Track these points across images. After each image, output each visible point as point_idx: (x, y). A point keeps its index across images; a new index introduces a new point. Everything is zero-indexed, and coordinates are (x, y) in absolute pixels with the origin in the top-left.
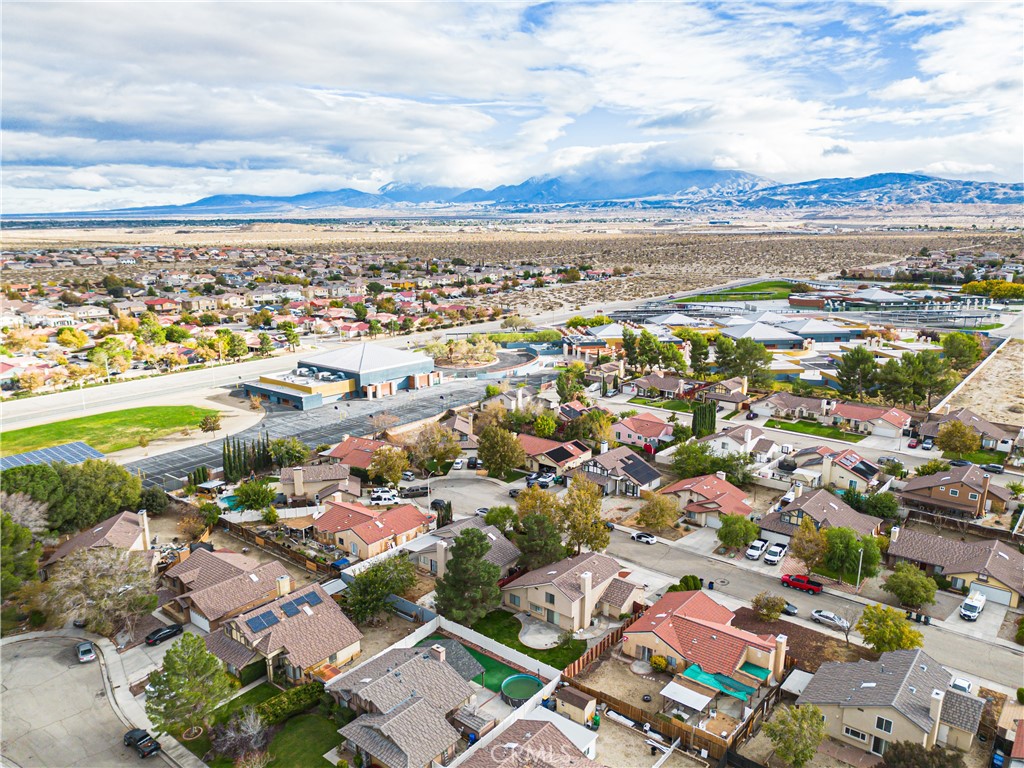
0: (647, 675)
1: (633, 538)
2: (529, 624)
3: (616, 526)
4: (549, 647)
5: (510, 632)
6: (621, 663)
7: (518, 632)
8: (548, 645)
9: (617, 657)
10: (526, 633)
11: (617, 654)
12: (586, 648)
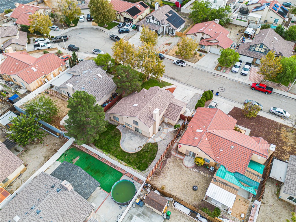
0: (193, 168)
1: (175, 63)
2: (125, 133)
3: (166, 56)
4: (138, 150)
5: (115, 141)
6: (178, 159)
7: (119, 141)
8: (137, 149)
9: (175, 154)
10: (123, 141)
11: (175, 152)
12: (157, 149)
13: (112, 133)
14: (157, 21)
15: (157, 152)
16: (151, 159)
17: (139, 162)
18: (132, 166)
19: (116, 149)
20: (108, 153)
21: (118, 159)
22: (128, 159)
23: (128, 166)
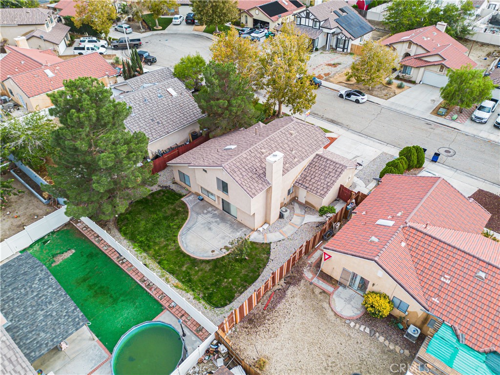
4: (218, 255)
5: (169, 226)
6: (317, 291)
7: (179, 227)
8: (216, 252)
9: (312, 278)
10: (189, 229)
11: (312, 272)
12: (268, 259)
13: (168, 210)
14: (315, 21)
15: (265, 266)
16: (246, 281)
17: (212, 285)
18: (193, 291)
19: (167, 245)
20: (145, 251)
21: (164, 269)
22: (188, 273)
23: (181, 289)
